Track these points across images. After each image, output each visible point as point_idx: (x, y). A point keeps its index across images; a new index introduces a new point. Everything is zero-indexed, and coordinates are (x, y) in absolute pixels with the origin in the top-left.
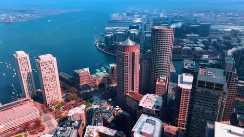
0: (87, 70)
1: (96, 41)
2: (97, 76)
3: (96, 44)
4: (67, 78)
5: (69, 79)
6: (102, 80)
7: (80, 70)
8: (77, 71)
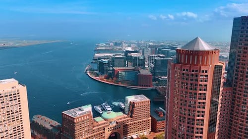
0: (88, 108)
1: (86, 69)
2: (105, 120)
3: (86, 73)
4: (48, 126)
5: (51, 128)
6: (115, 128)
7: (75, 110)
8: (68, 113)
